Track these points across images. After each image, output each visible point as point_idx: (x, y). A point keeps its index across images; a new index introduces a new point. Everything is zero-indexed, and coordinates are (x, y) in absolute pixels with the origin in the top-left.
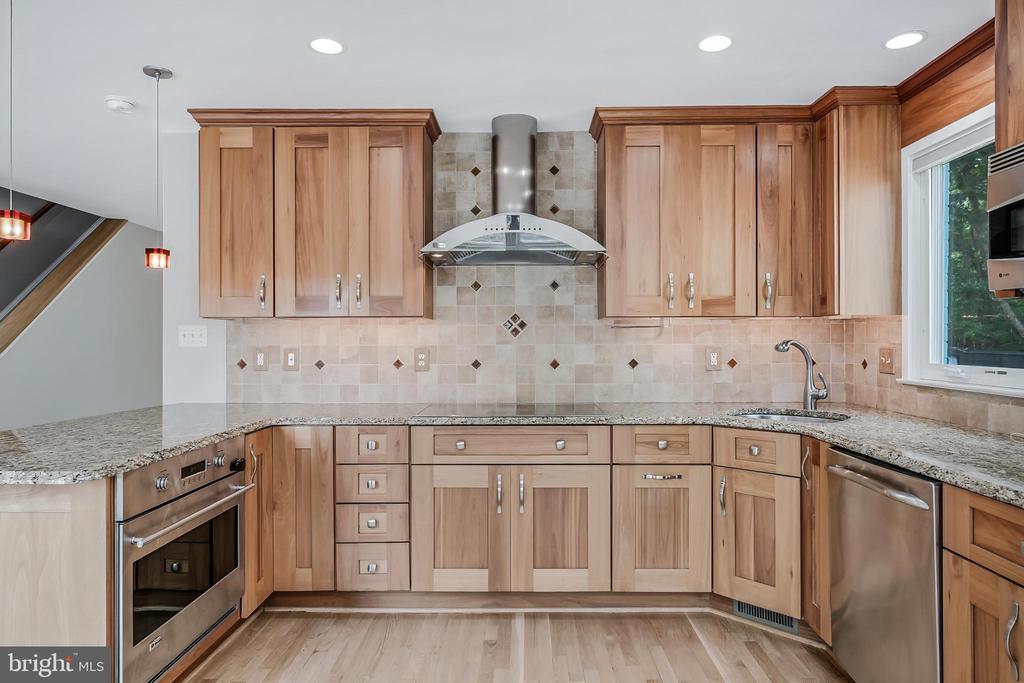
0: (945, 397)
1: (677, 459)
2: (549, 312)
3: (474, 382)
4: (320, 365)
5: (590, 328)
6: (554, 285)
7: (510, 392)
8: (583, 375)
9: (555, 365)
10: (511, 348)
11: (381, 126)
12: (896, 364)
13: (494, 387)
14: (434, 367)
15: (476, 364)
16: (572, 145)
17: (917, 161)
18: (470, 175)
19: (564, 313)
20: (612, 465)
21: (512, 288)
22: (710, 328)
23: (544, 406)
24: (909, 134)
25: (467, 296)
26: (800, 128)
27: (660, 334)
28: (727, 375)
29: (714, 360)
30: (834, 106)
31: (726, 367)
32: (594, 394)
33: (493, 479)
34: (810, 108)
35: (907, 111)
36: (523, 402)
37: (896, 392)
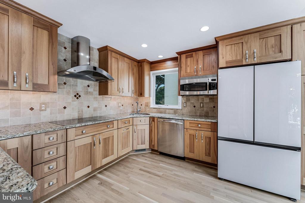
0: (159, 109)
1: (128, 125)
2: (87, 93)
3: (64, 113)
5: (97, 98)
6: (88, 86)
7: (76, 115)
8: (95, 110)
9: (88, 107)
10: (76, 102)
12: (149, 105)
13: (71, 113)
14: (48, 110)
15: (65, 108)
16: (93, 51)
17: (153, 74)
18: (63, 49)
19: (91, 93)
20: (118, 129)
21: (77, 86)
22: (119, 98)
23: (85, 118)
24: (152, 69)
25: (62, 87)
27: (111, 100)
28: (122, 108)
29: (120, 105)
30: (144, 62)
31: (122, 106)
32: (98, 114)
34: (139, 60)
35: (152, 66)
36: (80, 118)
37: (149, 109)
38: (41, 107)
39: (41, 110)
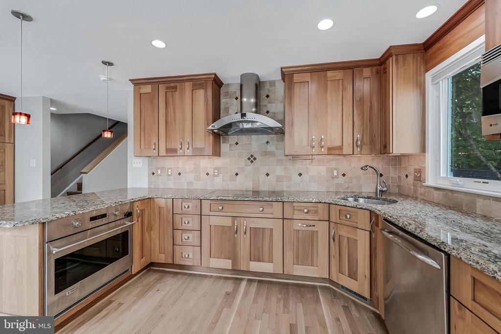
0: (450, 194)
1: (313, 218)
2: (266, 153)
3: (236, 181)
4: (180, 174)
5: (282, 160)
6: (268, 142)
7: (250, 185)
8: (279, 179)
9: (268, 175)
10: (250, 168)
11: (197, 81)
12: (422, 176)
13: (243, 183)
14: (221, 175)
15: (237, 174)
16: (275, 86)
17: (434, 78)
18: (234, 100)
19: (272, 154)
20: (283, 219)
21: (251, 144)
22: (333, 160)
23: (263, 191)
24: (429, 66)
25: (233, 148)
26: (374, 69)
27: (312, 162)
28: (341, 180)
29: (335, 174)
30: (391, 55)
31: (340, 176)
32: (284, 187)
33: (234, 223)
34: (379, 59)
35: (429, 54)
36: (254, 190)
37: (423, 190)
38: (214, 172)
39: (215, 176)
